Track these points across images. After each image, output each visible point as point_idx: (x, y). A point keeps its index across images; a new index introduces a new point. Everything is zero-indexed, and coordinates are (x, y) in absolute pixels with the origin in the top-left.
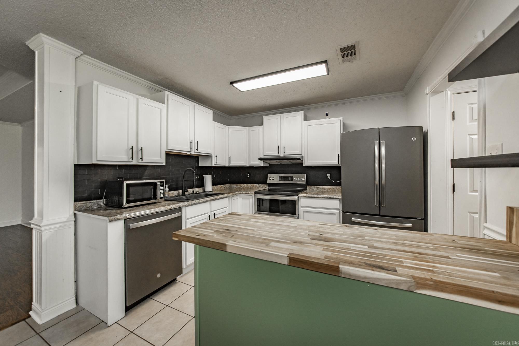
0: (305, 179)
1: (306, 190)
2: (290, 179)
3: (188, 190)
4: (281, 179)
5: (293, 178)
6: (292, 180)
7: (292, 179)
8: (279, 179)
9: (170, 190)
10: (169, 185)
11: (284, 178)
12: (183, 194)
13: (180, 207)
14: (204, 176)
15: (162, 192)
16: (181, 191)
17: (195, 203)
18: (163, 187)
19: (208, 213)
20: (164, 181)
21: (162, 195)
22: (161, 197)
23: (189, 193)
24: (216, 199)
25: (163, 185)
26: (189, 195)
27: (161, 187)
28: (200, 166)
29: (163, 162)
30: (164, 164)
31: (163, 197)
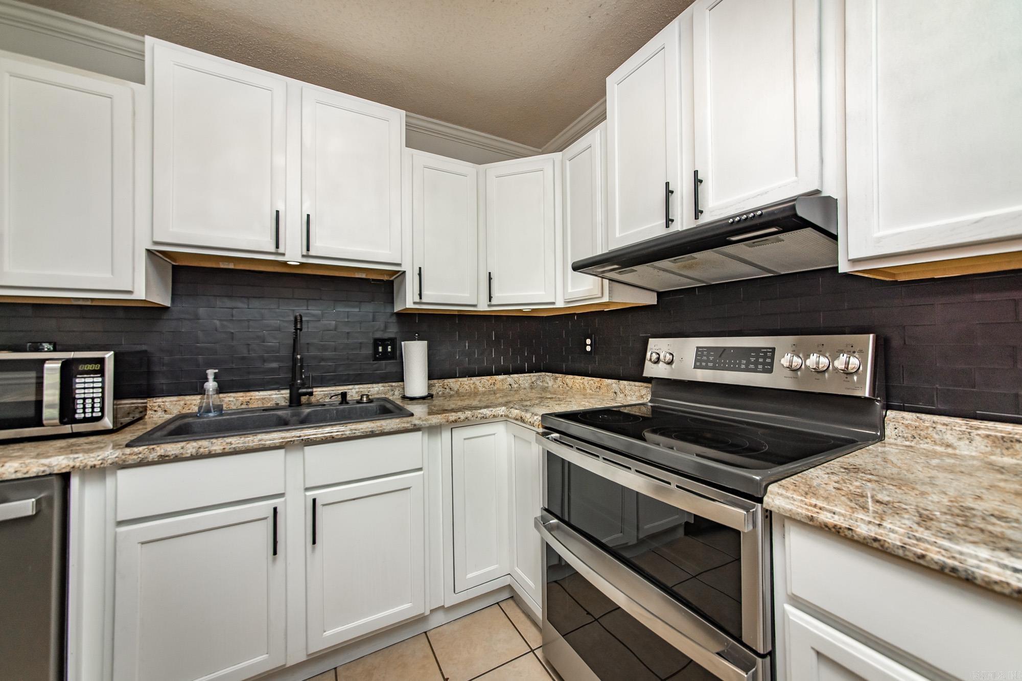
0: (863, 362)
1: (882, 438)
2: (756, 363)
3: (315, 390)
4: (708, 361)
5: (772, 358)
6: (770, 371)
7: (772, 364)
8: (696, 360)
9: (221, 390)
10: (217, 371)
11: (721, 359)
12: (295, 401)
13: (48, 472)
14: (403, 343)
15: (93, 399)
16: (286, 393)
17: (170, 453)
18: (100, 379)
19: (282, 495)
20: (109, 356)
21: (93, 407)
22: (88, 415)
23: (321, 400)
24: (333, 437)
25: (101, 372)
26: (324, 405)
27: (87, 380)
28: (395, 311)
29: (130, 289)
30: (140, 294)
31: (100, 414)
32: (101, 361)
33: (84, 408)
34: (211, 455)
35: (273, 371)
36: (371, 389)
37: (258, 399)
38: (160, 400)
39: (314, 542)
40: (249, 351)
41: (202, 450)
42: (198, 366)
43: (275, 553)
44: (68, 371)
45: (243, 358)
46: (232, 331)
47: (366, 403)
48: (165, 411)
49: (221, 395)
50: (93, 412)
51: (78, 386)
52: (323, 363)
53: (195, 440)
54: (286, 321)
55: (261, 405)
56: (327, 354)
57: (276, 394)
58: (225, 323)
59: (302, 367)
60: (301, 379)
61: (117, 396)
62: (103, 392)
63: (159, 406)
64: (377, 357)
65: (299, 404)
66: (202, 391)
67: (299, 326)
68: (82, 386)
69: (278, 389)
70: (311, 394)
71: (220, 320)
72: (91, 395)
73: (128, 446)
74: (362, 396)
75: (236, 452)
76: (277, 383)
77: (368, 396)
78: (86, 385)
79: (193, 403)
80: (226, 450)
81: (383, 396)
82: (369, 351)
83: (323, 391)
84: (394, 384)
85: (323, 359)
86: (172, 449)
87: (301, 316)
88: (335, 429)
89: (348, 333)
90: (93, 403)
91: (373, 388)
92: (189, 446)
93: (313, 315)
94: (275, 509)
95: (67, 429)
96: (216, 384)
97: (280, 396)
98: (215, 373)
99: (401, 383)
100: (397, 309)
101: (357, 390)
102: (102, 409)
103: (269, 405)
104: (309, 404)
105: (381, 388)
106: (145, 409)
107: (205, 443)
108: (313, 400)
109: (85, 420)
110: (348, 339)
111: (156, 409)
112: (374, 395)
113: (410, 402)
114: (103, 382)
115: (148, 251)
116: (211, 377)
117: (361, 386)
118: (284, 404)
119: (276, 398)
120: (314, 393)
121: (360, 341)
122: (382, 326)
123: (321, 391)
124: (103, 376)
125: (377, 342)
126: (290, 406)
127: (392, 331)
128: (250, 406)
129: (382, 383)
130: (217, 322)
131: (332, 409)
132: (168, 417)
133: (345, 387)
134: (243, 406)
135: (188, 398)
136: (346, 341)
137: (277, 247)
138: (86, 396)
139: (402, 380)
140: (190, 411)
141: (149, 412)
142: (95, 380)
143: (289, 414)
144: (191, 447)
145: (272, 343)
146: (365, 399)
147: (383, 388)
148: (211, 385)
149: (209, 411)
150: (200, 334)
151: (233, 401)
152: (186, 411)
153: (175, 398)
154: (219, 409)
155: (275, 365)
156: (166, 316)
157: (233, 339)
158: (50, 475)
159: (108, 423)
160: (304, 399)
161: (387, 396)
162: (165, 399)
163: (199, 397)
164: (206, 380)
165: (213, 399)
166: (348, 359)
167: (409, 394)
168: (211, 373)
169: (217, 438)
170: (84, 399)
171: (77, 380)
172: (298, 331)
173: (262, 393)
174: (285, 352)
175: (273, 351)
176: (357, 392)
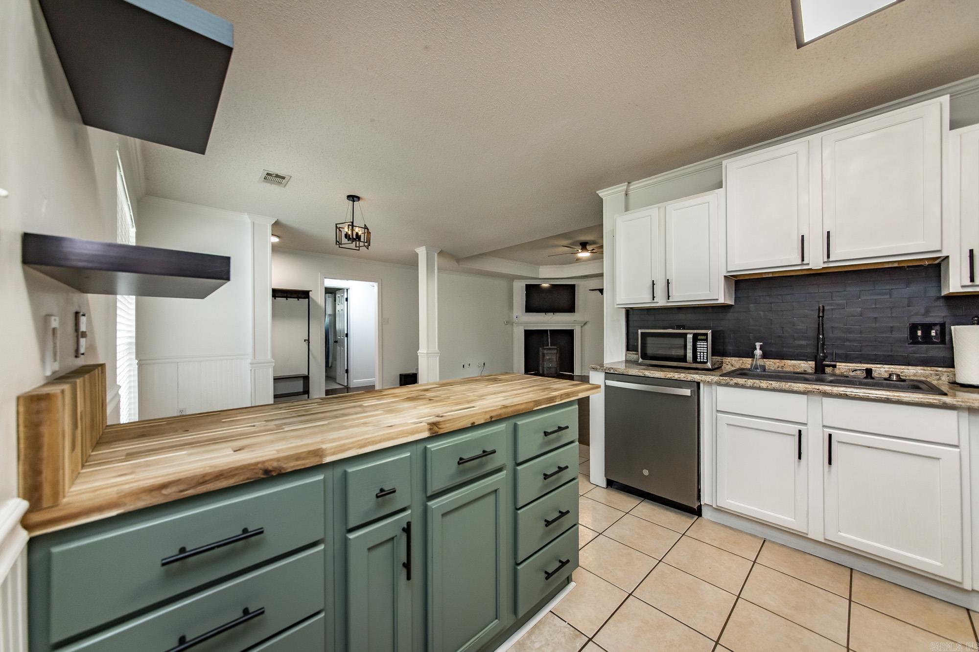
3: (838, 364)
9: (765, 356)
10: (762, 344)
12: (819, 370)
13: (694, 380)
14: (952, 327)
15: (704, 352)
16: (812, 363)
17: (740, 383)
18: (706, 344)
19: (805, 424)
20: (709, 332)
21: (703, 357)
22: (702, 360)
23: (845, 373)
24: (847, 395)
25: (706, 340)
26: (848, 377)
27: (702, 343)
28: (943, 295)
29: (717, 298)
30: (721, 300)
31: (706, 360)
32: (706, 335)
33: (700, 357)
34: (760, 388)
35: (801, 346)
36: (905, 371)
37: (790, 366)
38: (729, 358)
39: (830, 463)
40: (783, 332)
41: (755, 385)
42: (750, 340)
43: (800, 458)
44: (696, 338)
45: (779, 337)
46: (771, 318)
47: (896, 381)
48: (732, 365)
49: (765, 360)
50: (704, 359)
51: (698, 346)
52: (847, 343)
53: (752, 379)
54: (813, 310)
55: (792, 370)
56: (851, 336)
57: (804, 364)
58: (766, 313)
59: (823, 345)
60: (823, 352)
61: (713, 355)
62: (707, 350)
63: (729, 362)
64: (914, 340)
65: (823, 372)
66: (752, 356)
67: (821, 315)
68: (699, 346)
69: (806, 360)
70: (835, 366)
71: (763, 311)
72: (703, 351)
73: (720, 376)
74: (890, 375)
75: (774, 390)
76: (804, 356)
77: (898, 376)
78: (701, 346)
79: (747, 363)
80: (769, 387)
81: (923, 379)
82: (906, 334)
83: (847, 366)
84: (940, 369)
85: (848, 340)
86: (741, 381)
87: (823, 307)
88: (849, 390)
89: (875, 318)
90: (704, 355)
91: (908, 369)
92: (749, 381)
93: (838, 305)
94: (800, 431)
95: (694, 365)
96: (761, 351)
97: (808, 366)
98: (761, 345)
99: (952, 369)
100: (944, 293)
101: (887, 369)
102: (707, 359)
103: (799, 370)
104: (834, 375)
105: (919, 371)
106: (722, 363)
107: (757, 381)
108: (837, 372)
109: (701, 362)
110: (875, 323)
111: (727, 363)
112: (910, 376)
113: (959, 388)
114: (707, 345)
115: (725, 277)
116: (758, 347)
117: (892, 366)
118: (811, 371)
119: (804, 366)
120: (837, 367)
121: (891, 325)
122: (923, 311)
123: (845, 366)
124: (707, 342)
125: (914, 328)
126: (815, 373)
127: (938, 315)
128: (784, 369)
129: (920, 366)
130: (762, 313)
131: (856, 381)
132: (733, 369)
133: (872, 366)
134: (779, 369)
135: (744, 359)
136: (874, 325)
137: (803, 260)
138: (701, 351)
139: (953, 367)
140: (746, 367)
141: (724, 365)
142: (704, 344)
143: (814, 378)
144: (750, 382)
145: (801, 326)
146: (895, 378)
147: (922, 371)
148: (758, 352)
149: (757, 369)
150: (751, 321)
151: (772, 364)
152: (742, 367)
153: (737, 359)
154: (763, 368)
155: (804, 342)
156: (732, 310)
157: (771, 324)
158: (694, 381)
159: (709, 365)
160: (828, 370)
161: (928, 380)
162: (732, 358)
163: (751, 359)
164: (756, 349)
165: (761, 362)
166: (876, 341)
167: (961, 379)
168: (758, 345)
169: (763, 380)
170: (700, 352)
171: (698, 343)
172: (821, 318)
173: (793, 362)
174: (812, 333)
175: (802, 332)
176: (886, 371)
